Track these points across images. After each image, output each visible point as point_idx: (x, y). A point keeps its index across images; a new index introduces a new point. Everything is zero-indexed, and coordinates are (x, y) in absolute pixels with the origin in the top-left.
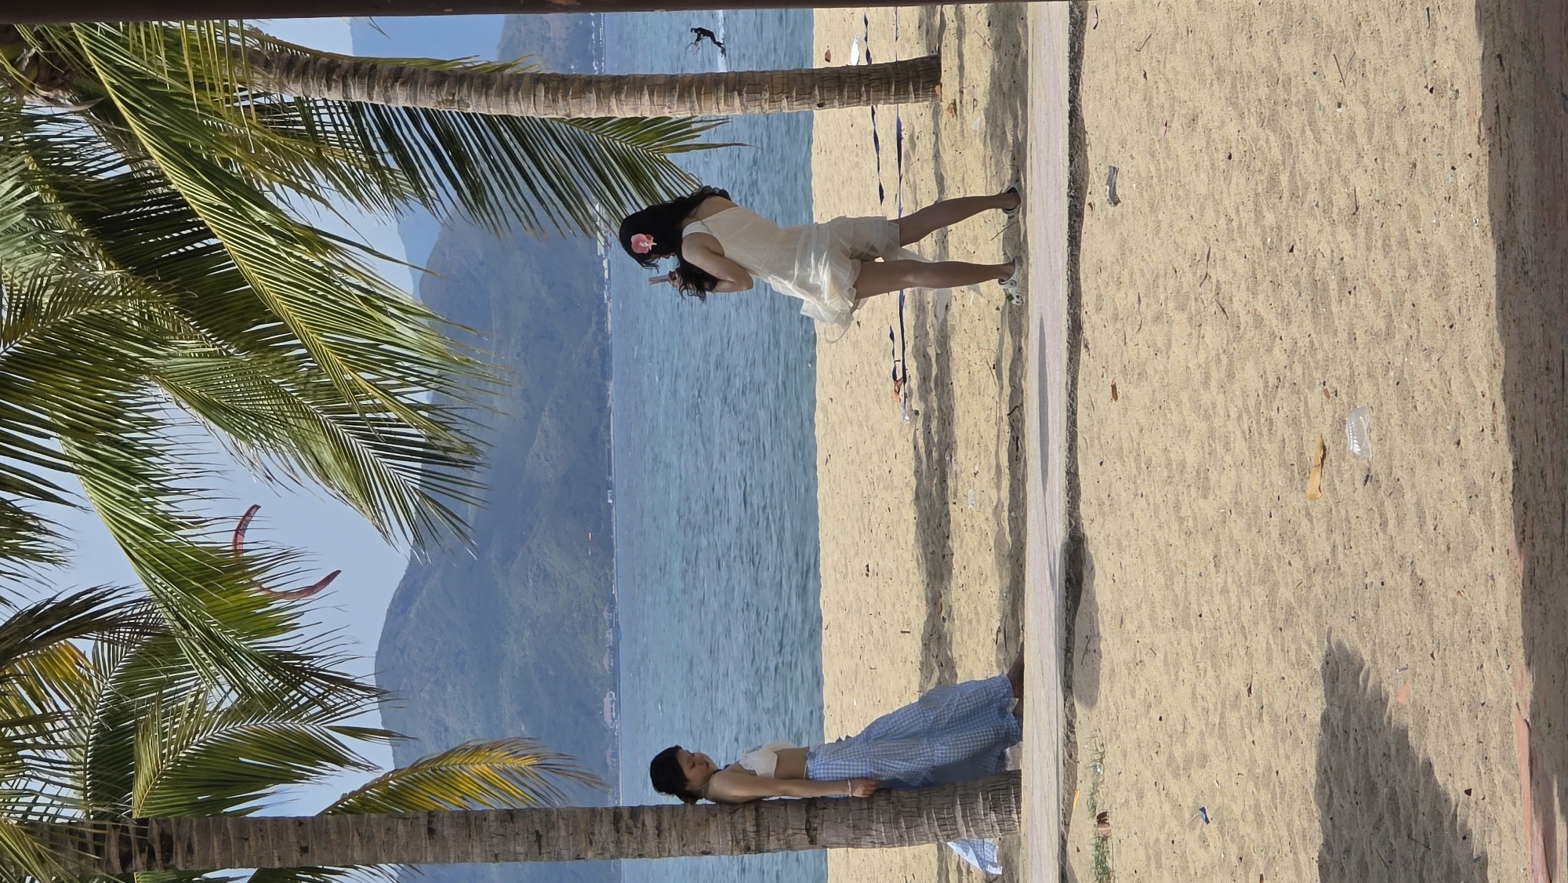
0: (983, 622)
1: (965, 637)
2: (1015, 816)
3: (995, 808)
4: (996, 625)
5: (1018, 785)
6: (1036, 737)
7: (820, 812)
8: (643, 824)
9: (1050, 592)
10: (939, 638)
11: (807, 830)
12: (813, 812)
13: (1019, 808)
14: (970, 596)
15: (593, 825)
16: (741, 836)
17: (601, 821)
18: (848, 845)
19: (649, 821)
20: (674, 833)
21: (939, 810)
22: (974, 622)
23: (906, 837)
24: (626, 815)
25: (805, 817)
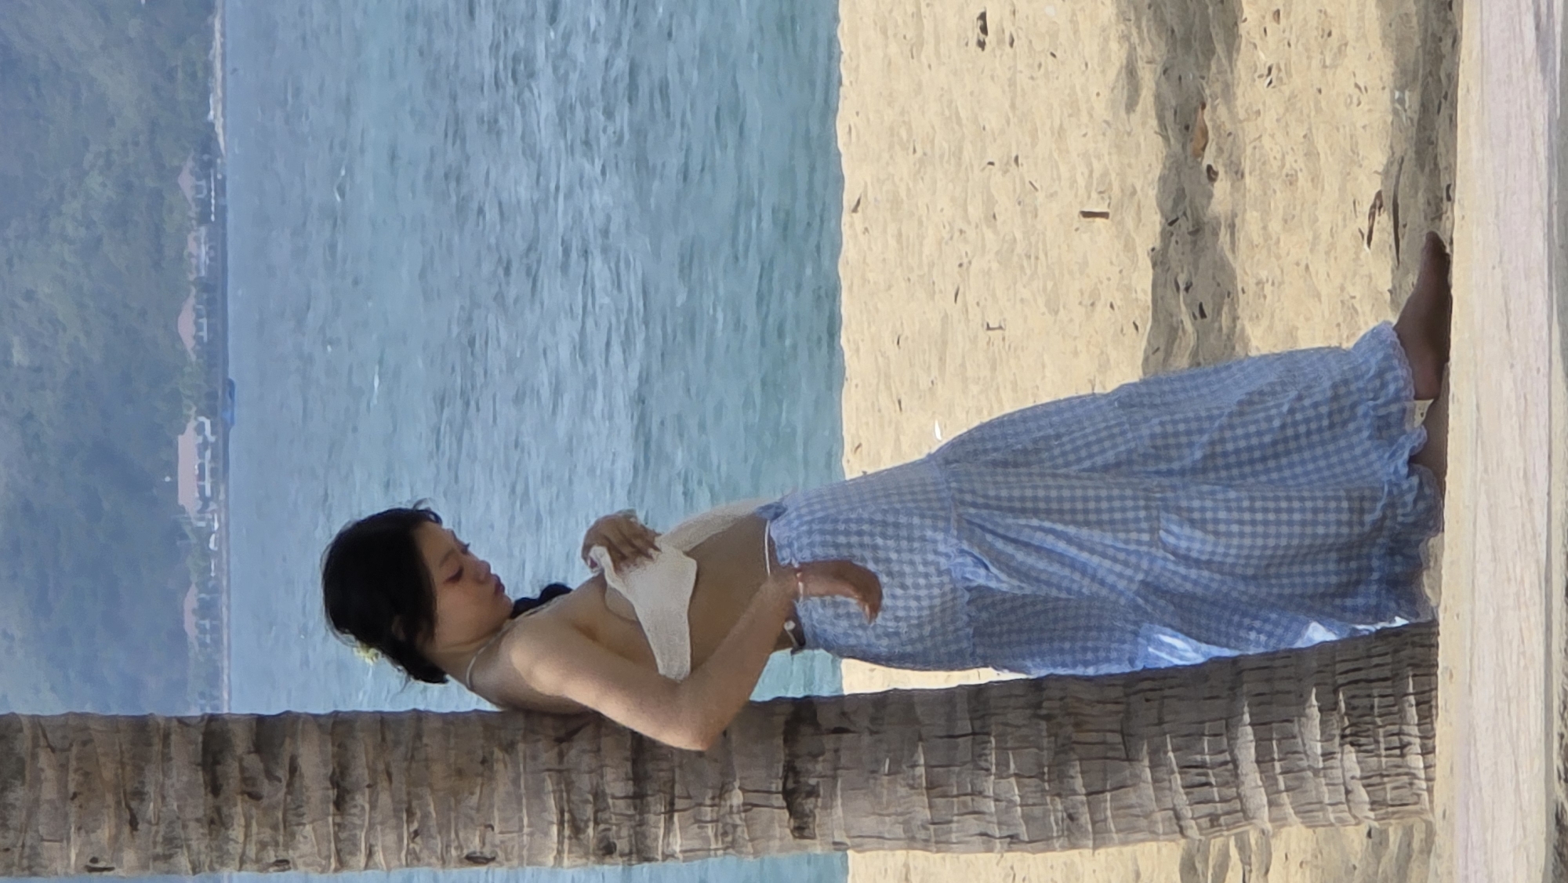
0: (1331, 183)
1: (1275, 226)
2: (1416, 761)
3: (1354, 737)
4: (1369, 187)
5: (1426, 668)
6: (1483, 521)
7: (829, 742)
8: (293, 769)
9: (1535, 79)
10: (1197, 231)
11: (789, 795)
12: (807, 741)
13: (1427, 735)
14: (1291, 101)
15: (139, 770)
16: (589, 811)
17: (166, 758)
18: (911, 841)
19: (313, 760)
20: (385, 799)
21: (1189, 740)
22: (1303, 180)
23: (1085, 818)
24: (241, 742)
25: (781, 756)
